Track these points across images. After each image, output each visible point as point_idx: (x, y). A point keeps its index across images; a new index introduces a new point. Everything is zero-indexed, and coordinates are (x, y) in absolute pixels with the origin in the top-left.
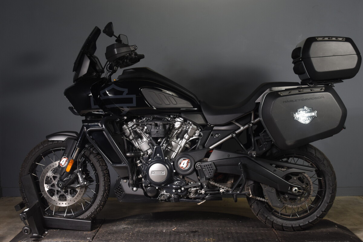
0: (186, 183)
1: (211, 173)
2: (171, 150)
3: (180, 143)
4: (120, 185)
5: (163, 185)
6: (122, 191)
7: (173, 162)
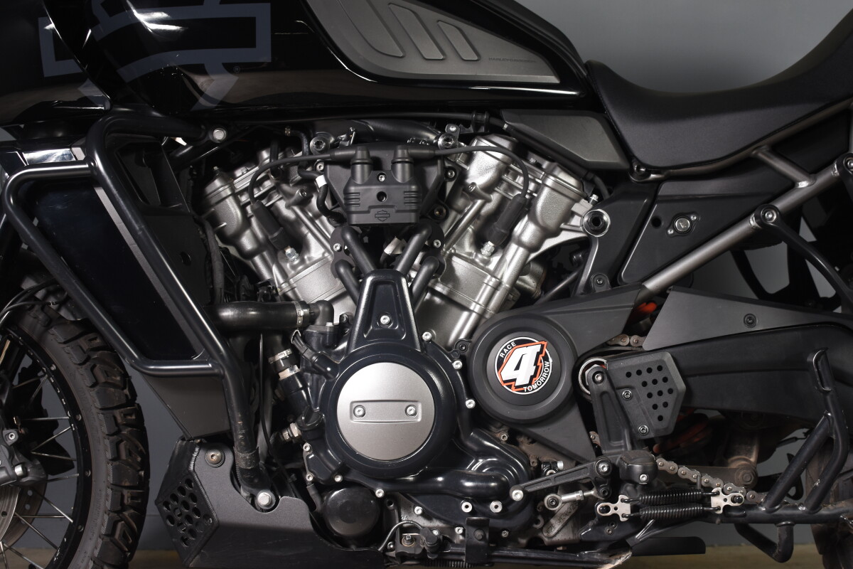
0: (527, 465)
1: (661, 409)
2: (448, 299)
3: (491, 267)
4: (190, 480)
5: (410, 478)
6: (197, 511)
7: (463, 358)
